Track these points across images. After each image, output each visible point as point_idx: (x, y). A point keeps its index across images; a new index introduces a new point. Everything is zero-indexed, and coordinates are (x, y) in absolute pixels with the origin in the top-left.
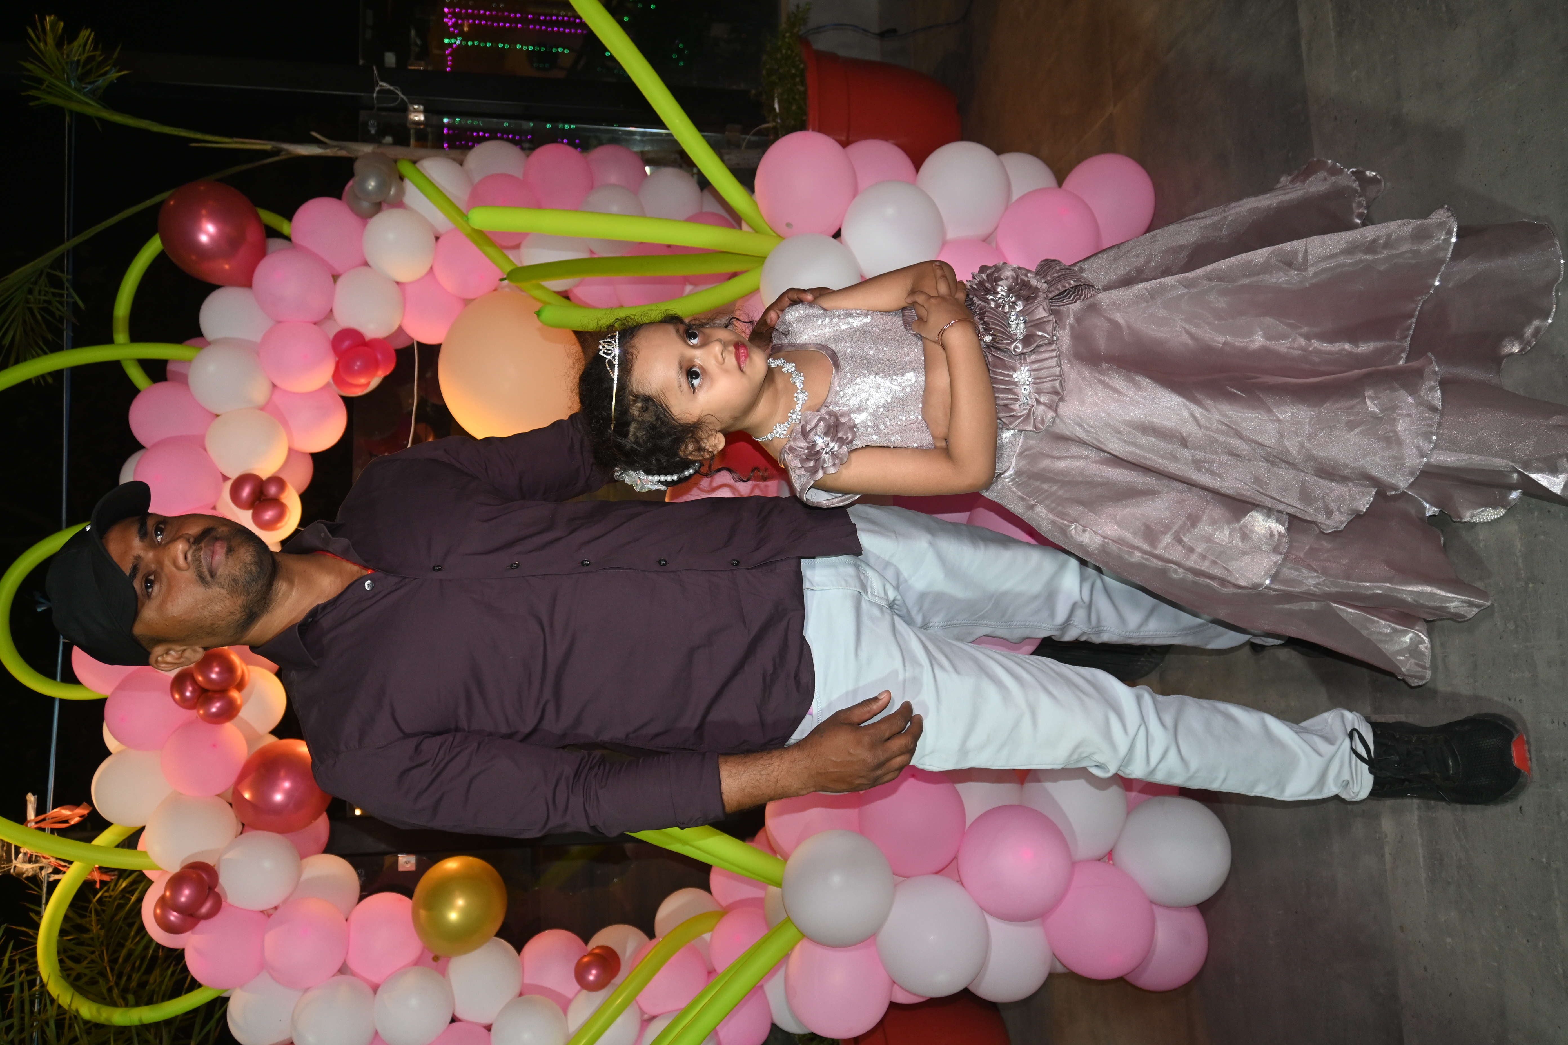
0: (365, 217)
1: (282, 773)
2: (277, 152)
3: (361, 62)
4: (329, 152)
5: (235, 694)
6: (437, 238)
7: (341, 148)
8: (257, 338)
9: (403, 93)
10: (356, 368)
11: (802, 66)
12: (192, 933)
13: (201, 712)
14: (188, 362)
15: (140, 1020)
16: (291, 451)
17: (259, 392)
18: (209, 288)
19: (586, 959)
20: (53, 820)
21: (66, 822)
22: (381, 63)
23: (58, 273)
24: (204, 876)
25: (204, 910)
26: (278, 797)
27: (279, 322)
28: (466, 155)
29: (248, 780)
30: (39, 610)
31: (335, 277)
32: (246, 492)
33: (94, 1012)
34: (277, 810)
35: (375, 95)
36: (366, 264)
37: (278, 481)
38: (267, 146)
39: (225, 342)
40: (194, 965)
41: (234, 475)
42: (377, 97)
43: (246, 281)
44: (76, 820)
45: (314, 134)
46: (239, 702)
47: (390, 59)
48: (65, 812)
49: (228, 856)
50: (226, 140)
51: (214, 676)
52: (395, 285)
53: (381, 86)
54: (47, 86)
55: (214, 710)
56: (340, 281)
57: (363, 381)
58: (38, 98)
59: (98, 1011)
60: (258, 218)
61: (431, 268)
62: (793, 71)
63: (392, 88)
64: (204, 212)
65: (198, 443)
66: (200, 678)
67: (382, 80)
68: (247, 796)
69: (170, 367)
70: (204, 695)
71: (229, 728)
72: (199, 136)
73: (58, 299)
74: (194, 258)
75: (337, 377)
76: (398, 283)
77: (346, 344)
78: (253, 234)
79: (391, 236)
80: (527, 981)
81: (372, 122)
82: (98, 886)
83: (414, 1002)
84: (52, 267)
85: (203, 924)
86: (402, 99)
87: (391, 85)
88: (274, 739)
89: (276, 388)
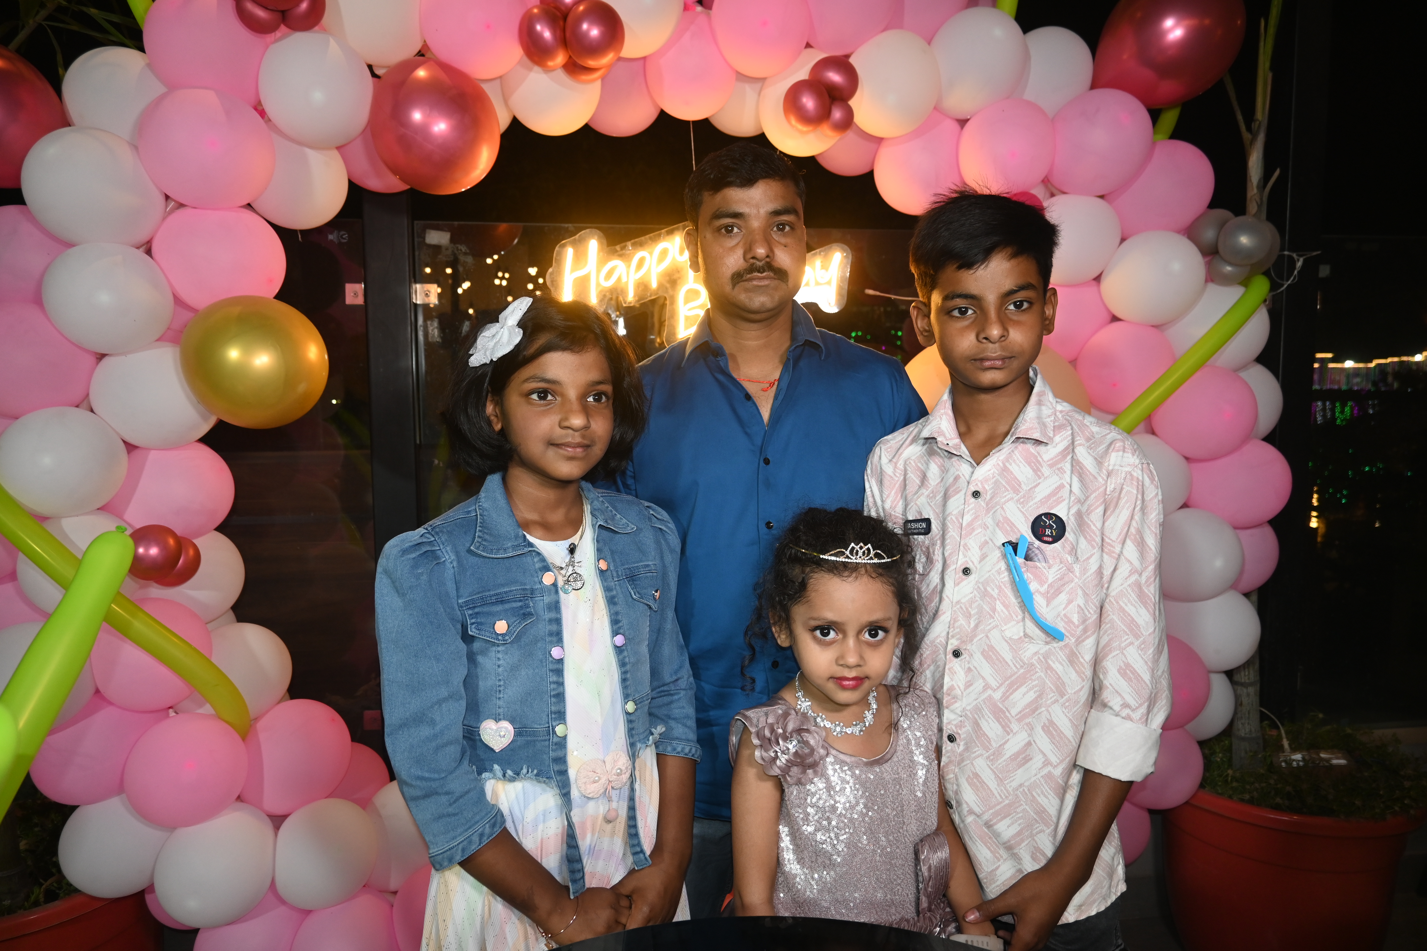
0: (1191, 234)
13: (536, 10)
16: (878, 142)
17: (959, 100)
19: (173, 540)
22: (1321, 260)
24: (303, 12)
27: (1053, 126)
29: (441, 75)
31: (1109, 198)
32: (834, 77)
36: (1125, 238)
37: (847, 122)
41: (857, 65)
43: (1101, 81)
46: (550, 65)
47: (1326, 271)
51: (585, 28)
52: (1096, 275)
55: (539, 28)
56: (1102, 204)
61: (1120, 320)
65: (895, 20)
70: (559, 15)
76: (1099, 279)
80: (152, 455)
88: (504, 122)
89: (965, 123)
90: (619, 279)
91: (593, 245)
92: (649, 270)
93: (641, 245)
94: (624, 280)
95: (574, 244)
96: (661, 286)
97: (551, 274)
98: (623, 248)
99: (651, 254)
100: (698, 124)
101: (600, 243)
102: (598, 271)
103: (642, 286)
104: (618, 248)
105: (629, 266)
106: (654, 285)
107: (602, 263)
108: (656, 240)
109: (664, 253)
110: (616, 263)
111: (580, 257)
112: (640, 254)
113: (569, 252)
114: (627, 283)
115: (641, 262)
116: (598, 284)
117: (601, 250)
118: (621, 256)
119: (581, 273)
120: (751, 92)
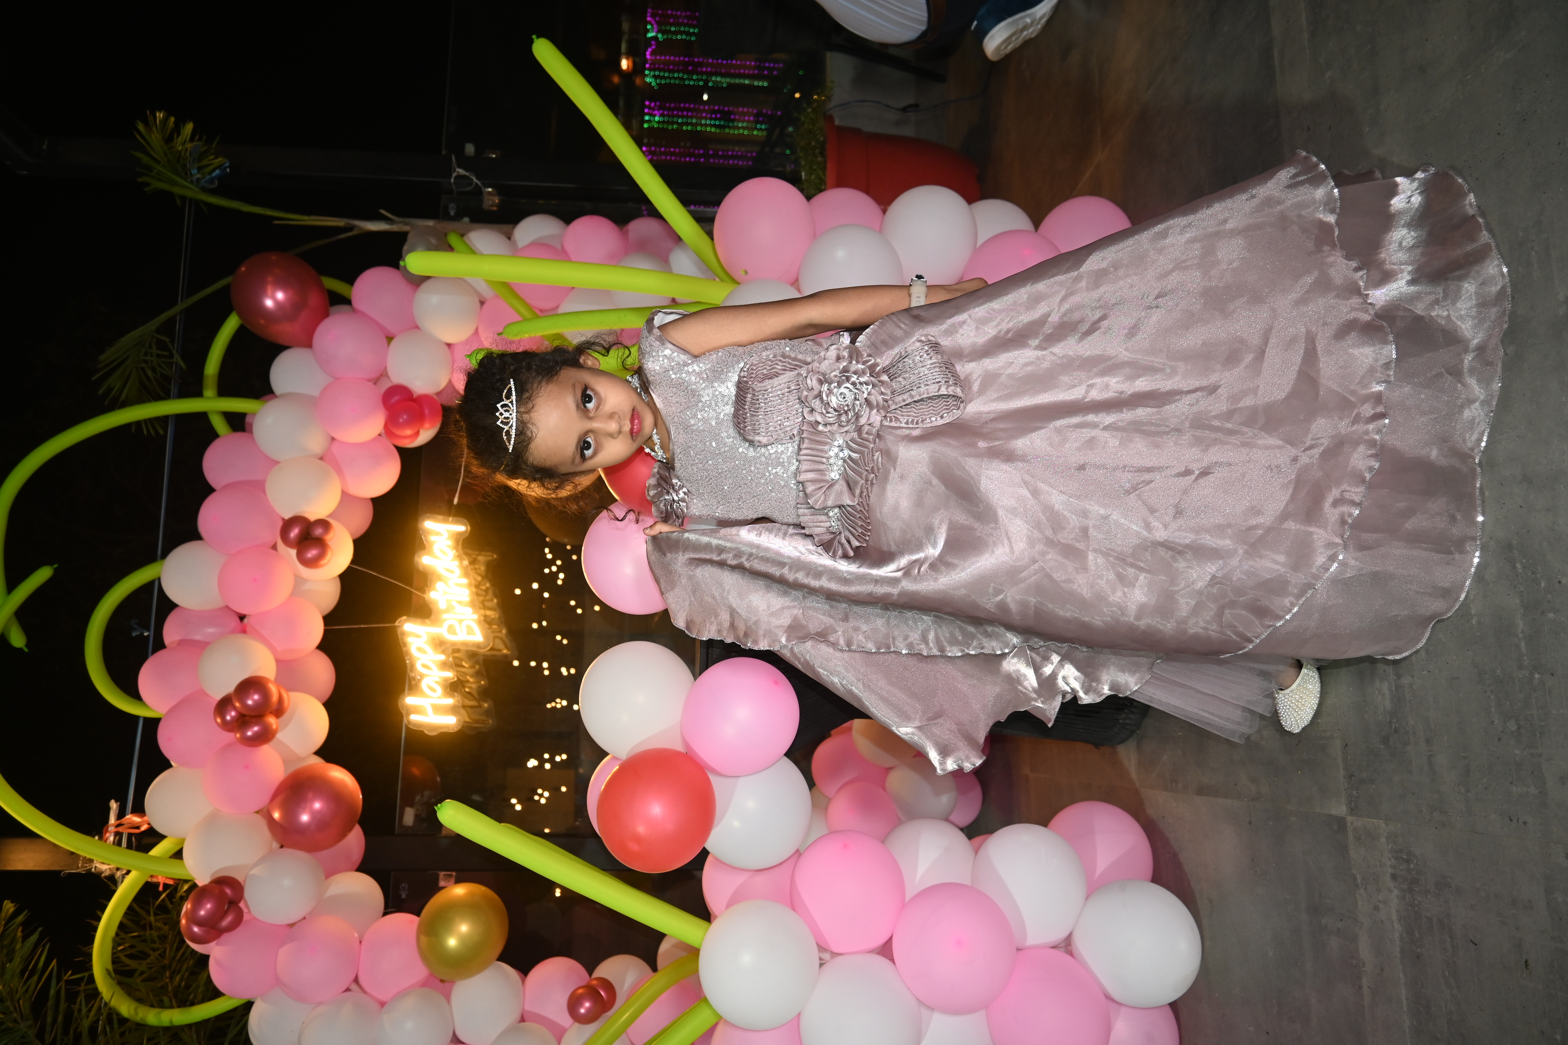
0: (417, 284)
1: (310, 795)
2: (350, 228)
3: (444, 152)
4: (395, 228)
5: (272, 720)
6: (482, 303)
7: (406, 224)
8: (316, 393)
9: (477, 178)
10: (401, 420)
11: (822, 139)
12: (217, 944)
13: (238, 735)
14: (254, 414)
15: (171, 1022)
16: (345, 496)
17: (315, 442)
18: (279, 349)
19: (580, 991)
20: (129, 825)
21: (138, 828)
22: (460, 152)
23: (163, 338)
24: (228, 891)
25: (225, 923)
26: (305, 818)
27: (337, 379)
28: (514, 228)
29: (278, 800)
30: (134, 634)
31: (390, 339)
32: (294, 533)
33: (132, 1012)
34: (302, 830)
35: (452, 180)
36: (417, 327)
37: (324, 524)
38: (340, 222)
39: (289, 396)
40: (217, 974)
41: (287, 516)
42: (455, 182)
43: (308, 343)
44: (144, 827)
45: (383, 211)
46: (274, 727)
47: (470, 149)
48: (137, 819)
49: (254, 872)
50: (304, 218)
51: (250, 702)
52: (446, 348)
53: (458, 172)
54: (156, 173)
55: (249, 733)
56: (394, 343)
57: (408, 432)
58: (148, 184)
59: (136, 1010)
60: (321, 285)
61: (477, 329)
62: (813, 143)
63: (467, 174)
64: (270, 279)
65: (259, 486)
66: (237, 705)
67: (459, 167)
68: (276, 815)
69: (248, 420)
70: (244, 720)
71: (266, 751)
72: (282, 215)
73: (163, 360)
74: (262, 322)
75: (389, 431)
76: (449, 345)
77: (396, 398)
78: (315, 299)
79: (435, 300)
80: (527, 1008)
81: (452, 205)
82: (161, 888)
83: (409, 1025)
84: (158, 331)
85: (226, 937)
86: (476, 184)
87: (467, 170)
88: (317, 761)
89: (333, 439)
90: (437, 683)
91: (410, 700)
92: (432, 661)
93: (413, 666)
94: (438, 680)
95: (408, 714)
96: (443, 652)
97: (429, 731)
98: (414, 679)
99: (419, 659)
100: (326, 624)
101: (409, 695)
102: (429, 697)
103: (444, 665)
104: (413, 683)
105: (428, 675)
106: (442, 657)
107: (423, 695)
108: (410, 656)
109: (420, 650)
110: (424, 684)
111: (418, 710)
112: (419, 667)
113: (414, 718)
114: (439, 677)
115: (425, 666)
116: (439, 698)
117: (414, 695)
118: (419, 681)
119: (430, 710)
120: (306, 587)
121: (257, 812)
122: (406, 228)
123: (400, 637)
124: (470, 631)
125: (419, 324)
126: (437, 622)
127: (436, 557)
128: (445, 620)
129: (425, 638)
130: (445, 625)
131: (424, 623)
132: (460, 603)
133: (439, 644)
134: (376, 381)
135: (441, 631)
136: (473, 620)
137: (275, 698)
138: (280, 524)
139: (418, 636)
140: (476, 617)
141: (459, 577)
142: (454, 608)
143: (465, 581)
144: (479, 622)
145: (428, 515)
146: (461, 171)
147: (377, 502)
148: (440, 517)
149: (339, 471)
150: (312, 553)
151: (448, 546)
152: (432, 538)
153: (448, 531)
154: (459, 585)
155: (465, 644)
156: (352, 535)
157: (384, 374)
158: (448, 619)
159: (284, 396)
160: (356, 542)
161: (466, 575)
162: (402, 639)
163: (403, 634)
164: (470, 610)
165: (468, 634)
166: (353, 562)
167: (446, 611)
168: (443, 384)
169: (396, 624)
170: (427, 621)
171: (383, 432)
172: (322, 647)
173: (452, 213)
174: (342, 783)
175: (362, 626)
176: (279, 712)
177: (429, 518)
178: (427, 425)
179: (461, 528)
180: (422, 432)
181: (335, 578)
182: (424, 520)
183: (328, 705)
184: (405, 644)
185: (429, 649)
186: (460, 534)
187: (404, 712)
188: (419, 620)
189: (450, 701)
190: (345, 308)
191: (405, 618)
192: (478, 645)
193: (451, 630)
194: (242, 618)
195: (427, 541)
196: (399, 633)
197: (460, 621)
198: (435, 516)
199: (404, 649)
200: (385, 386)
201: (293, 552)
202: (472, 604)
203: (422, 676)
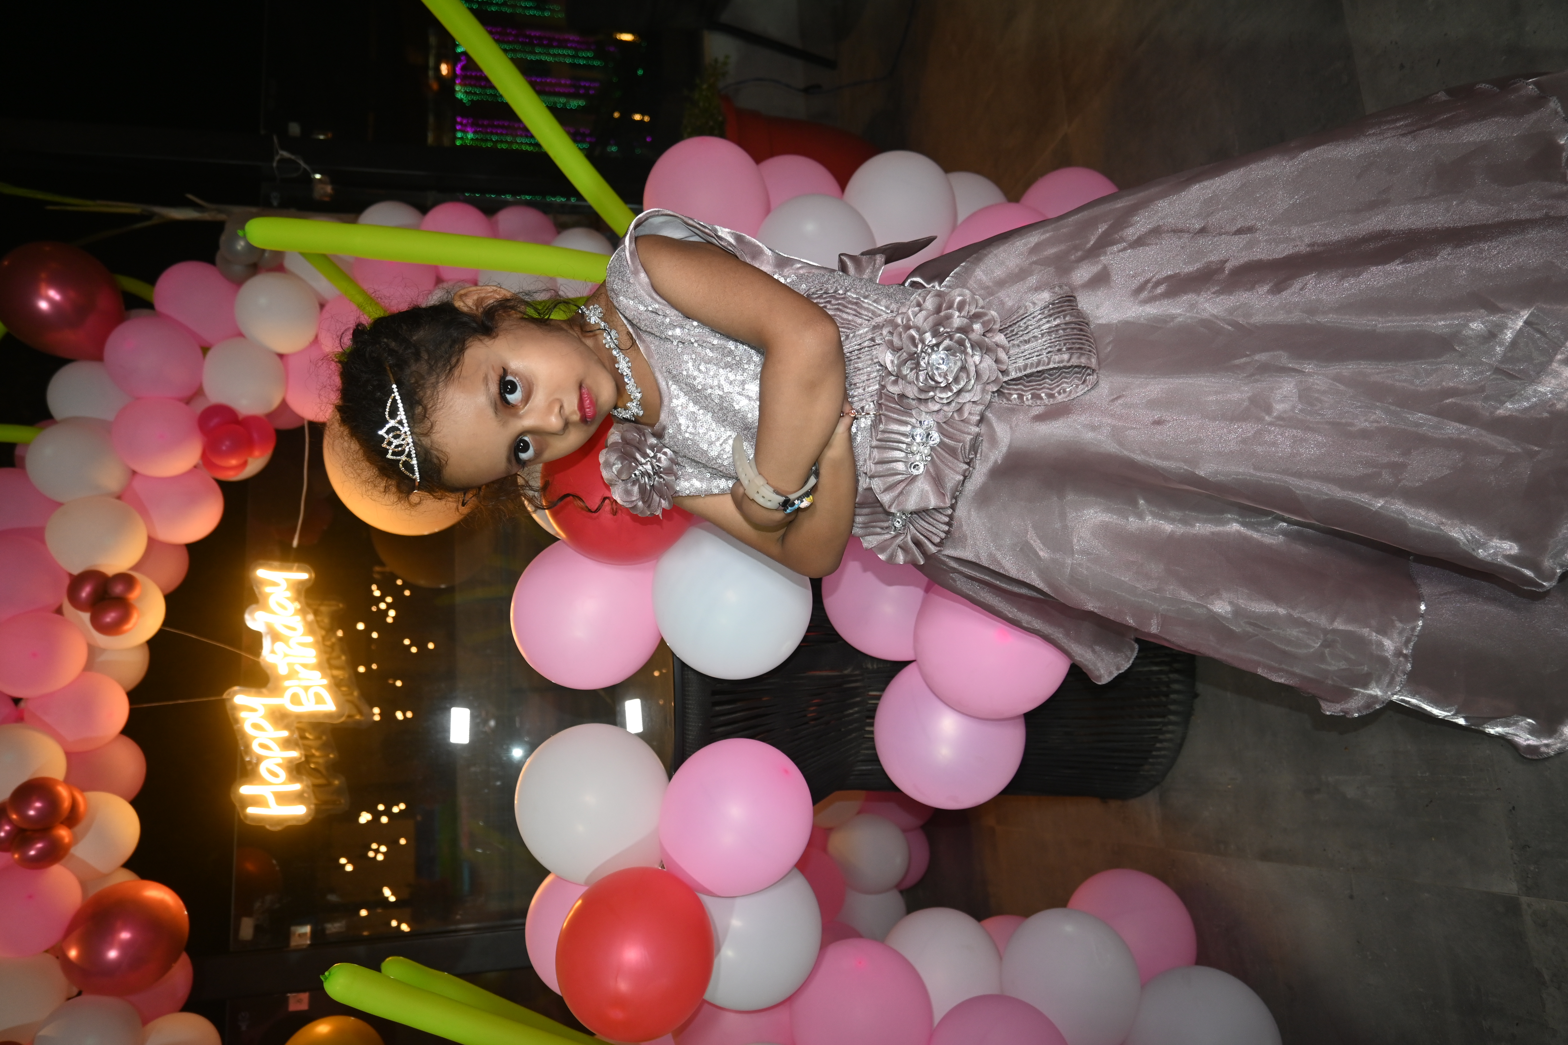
0: (238, 283)
1: (119, 924)
2: (149, 216)
3: (262, 132)
4: (206, 216)
5: (62, 832)
6: (322, 306)
7: (219, 213)
8: (110, 416)
9: (306, 162)
10: (224, 448)
11: (720, 118)
13: (16, 856)
14: (26, 445)
16: (153, 543)
17: (111, 478)
18: (58, 362)
22: (283, 132)
26: (113, 953)
27: (137, 398)
28: (360, 216)
29: (75, 935)
31: (205, 350)
32: (86, 591)
34: (109, 971)
35: (275, 164)
36: (240, 335)
37: (127, 580)
38: (134, 209)
39: (73, 421)
41: (76, 571)
42: (277, 167)
43: (97, 355)
45: (189, 197)
46: (67, 840)
47: (295, 129)
49: (44, 1032)
50: (89, 203)
51: (32, 813)
52: (277, 359)
53: (282, 155)
55: (32, 853)
56: (210, 354)
57: (234, 462)
60: (113, 286)
61: (317, 337)
62: (711, 123)
63: (293, 157)
64: (43, 276)
65: (36, 535)
66: (14, 817)
67: (283, 149)
68: (73, 953)
69: (18, 452)
70: (23, 836)
71: (57, 872)
72: (57, 198)
74: (32, 328)
75: (207, 461)
76: (281, 356)
77: (214, 422)
78: (105, 301)
79: (263, 301)
81: (275, 192)
86: (305, 169)
87: (292, 152)
88: (127, 877)
89: (134, 473)
90: (279, 765)
91: (245, 790)
92: (272, 739)
93: (248, 747)
94: (281, 761)
95: (244, 807)
96: (287, 727)
97: (271, 825)
98: (250, 762)
99: (255, 738)
100: (131, 701)
101: (245, 783)
102: (270, 784)
103: (287, 744)
104: (249, 767)
105: (267, 757)
106: (285, 734)
107: (263, 782)
108: (244, 735)
109: (256, 726)
110: (263, 769)
111: (256, 801)
112: (255, 747)
113: (251, 811)
114: (282, 758)
115: (263, 746)
116: (283, 783)
117: (250, 782)
118: (257, 764)
119: (271, 800)
120: (102, 658)
121: (47, 951)
122: (221, 217)
123: (229, 712)
124: (319, 699)
125: (244, 331)
126: (277, 691)
127: (272, 612)
128: (287, 688)
129: (262, 711)
130: (288, 694)
131: (260, 694)
132: (305, 666)
133: (280, 717)
134: (188, 401)
135: (284, 702)
136: (322, 686)
137: (66, 804)
138: (66, 582)
139: (253, 710)
140: (325, 682)
141: (303, 635)
142: (297, 672)
143: (310, 639)
144: (329, 688)
145: (261, 562)
146: (285, 154)
147: (194, 549)
148: (276, 564)
149: (143, 511)
150: (110, 617)
151: (288, 598)
152: (267, 589)
153: (287, 580)
154: (304, 645)
155: (312, 715)
156: (162, 590)
157: (199, 392)
158: (291, 686)
159: (67, 421)
160: (169, 599)
161: (311, 631)
162: (233, 715)
163: (235, 708)
164: (318, 674)
165: (317, 703)
166: (165, 623)
167: (288, 677)
168: (276, 403)
169: (225, 696)
170: (264, 690)
171: (201, 462)
172: (128, 731)
173: (275, 203)
174: (162, 903)
175: (180, 702)
176: (72, 819)
177: (261, 566)
178: (257, 453)
179: (304, 576)
180: (250, 460)
181: (141, 646)
182: (256, 568)
183: (136, 803)
184: (237, 721)
185: (266, 724)
186: (302, 583)
187: (237, 805)
188: (253, 690)
189: (297, 787)
190: (146, 312)
191: (236, 688)
192: (329, 715)
193: (295, 700)
194: (17, 701)
195: (260, 593)
196: (228, 707)
197: (306, 689)
198: (270, 562)
199: (235, 727)
200: (200, 407)
201: (86, 617)
202: (320, 667)
203: (260, 759)
